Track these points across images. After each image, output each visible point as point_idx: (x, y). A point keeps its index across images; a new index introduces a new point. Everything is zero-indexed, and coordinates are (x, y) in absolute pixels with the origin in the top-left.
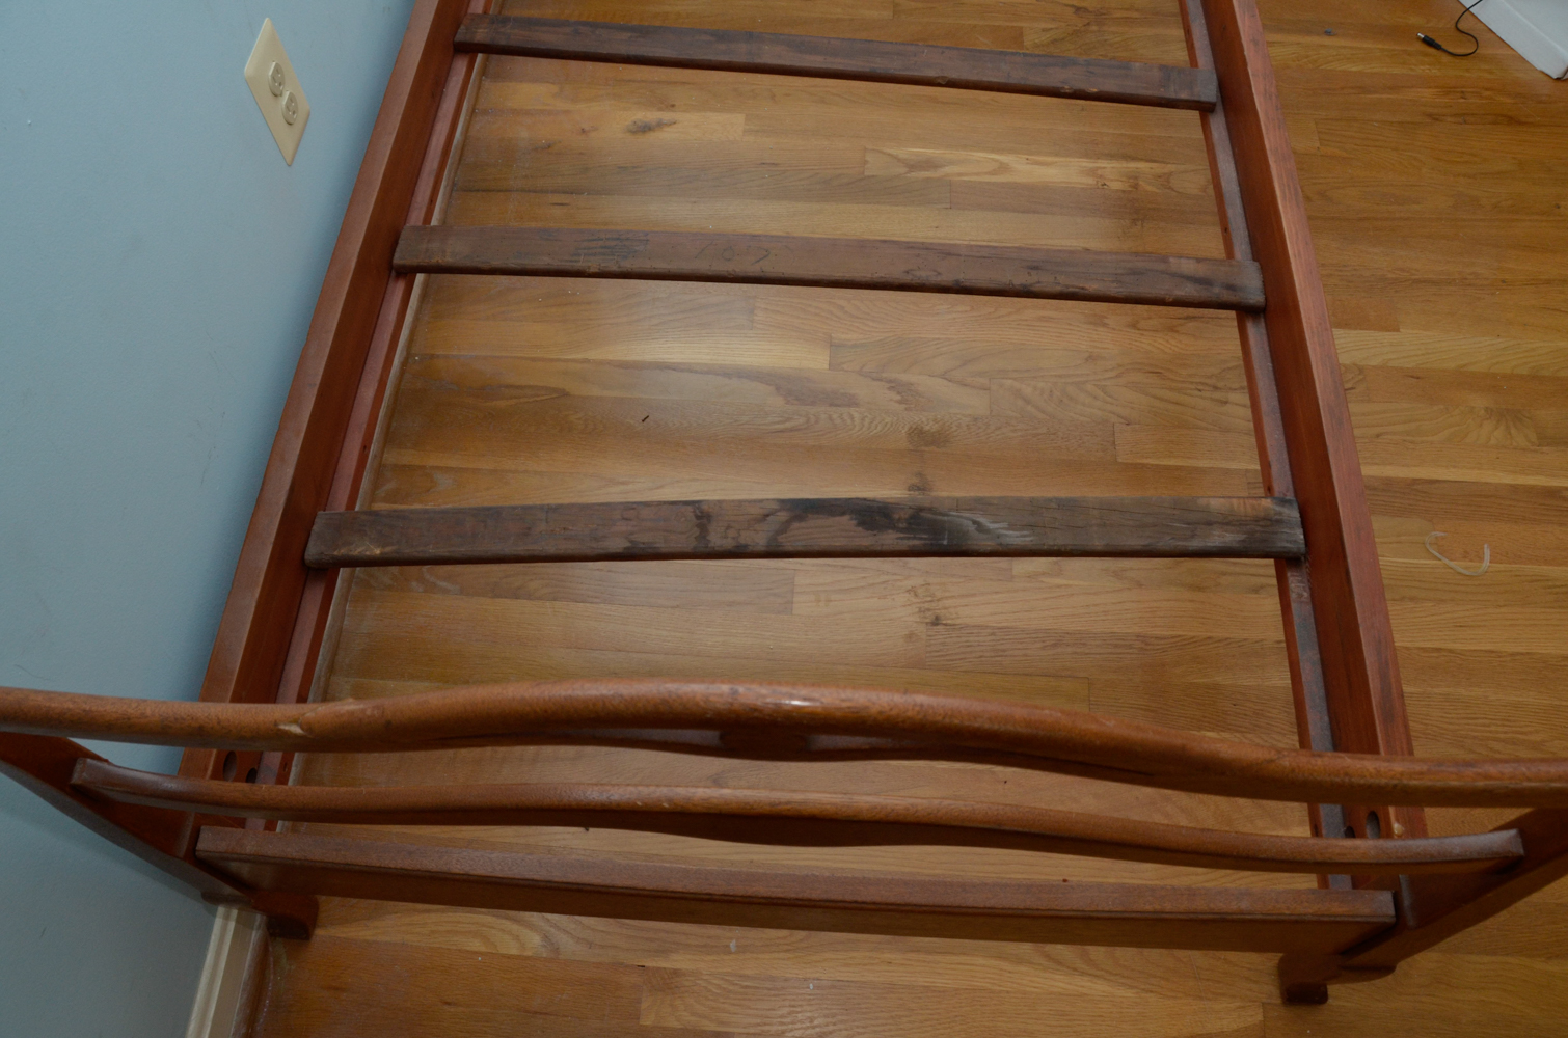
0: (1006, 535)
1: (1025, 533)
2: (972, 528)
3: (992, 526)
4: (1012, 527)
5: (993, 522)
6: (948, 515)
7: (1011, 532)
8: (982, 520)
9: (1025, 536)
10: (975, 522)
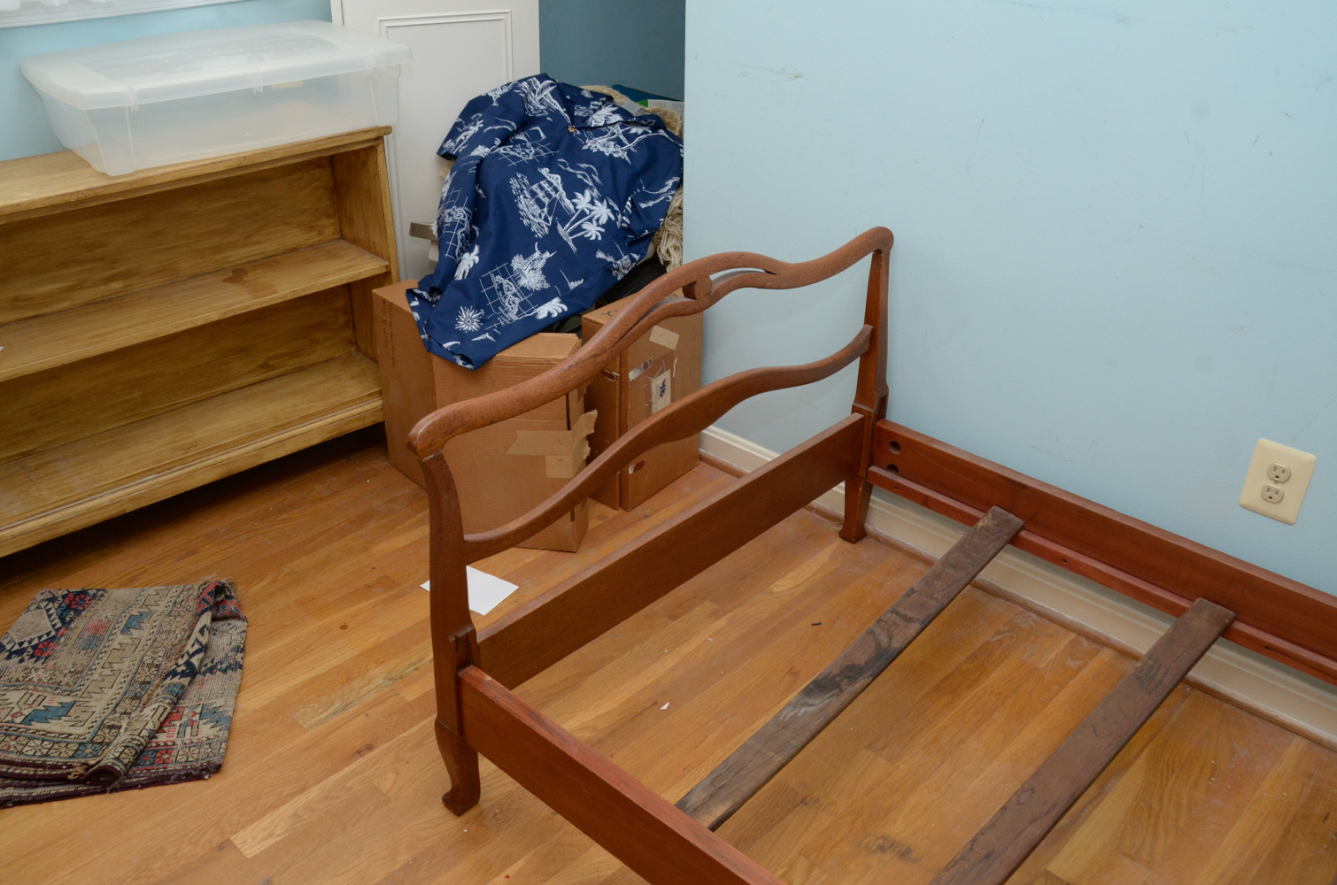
0: (792, 711)
1: (787, 719)
2: (810, 702)
3: (803, 710)
4: (795, 716)
5: (805, 712)
6: (829, 697)
7: (792, 714)
8: (812, 709)
9: (785, 717)
10: (812, 705)
